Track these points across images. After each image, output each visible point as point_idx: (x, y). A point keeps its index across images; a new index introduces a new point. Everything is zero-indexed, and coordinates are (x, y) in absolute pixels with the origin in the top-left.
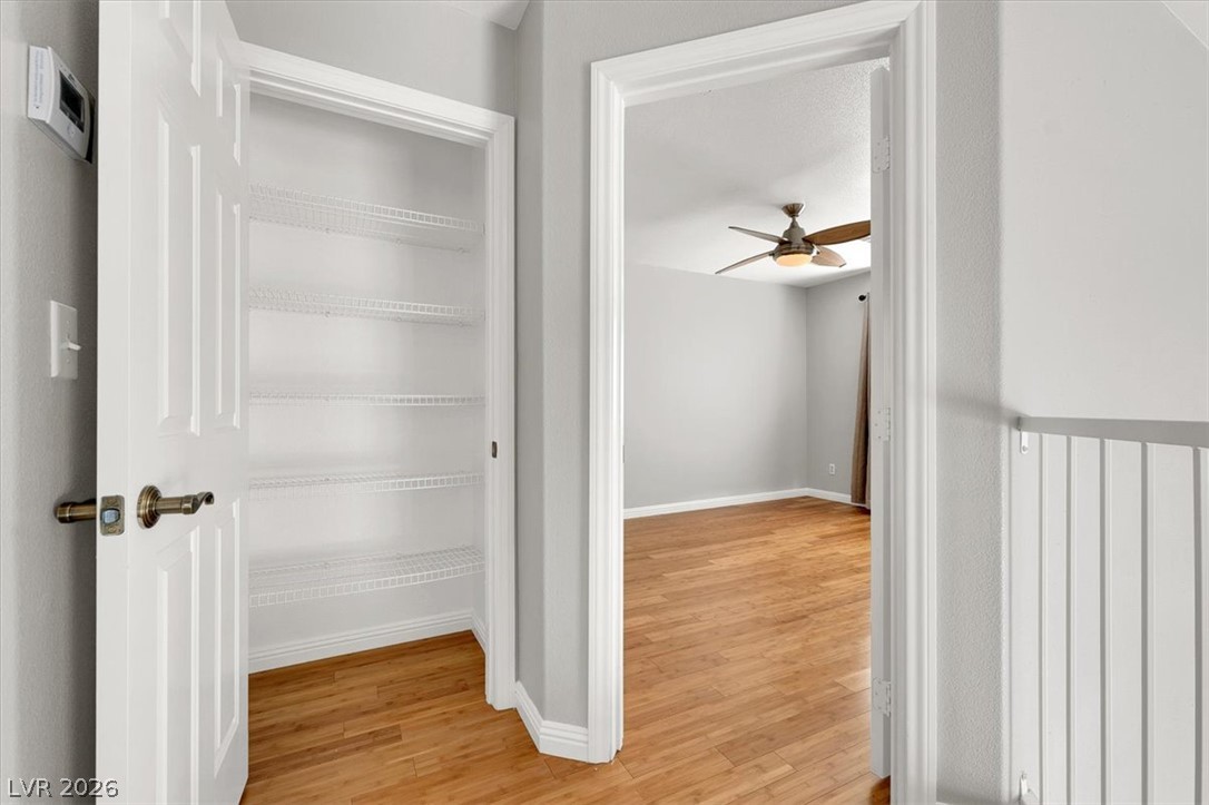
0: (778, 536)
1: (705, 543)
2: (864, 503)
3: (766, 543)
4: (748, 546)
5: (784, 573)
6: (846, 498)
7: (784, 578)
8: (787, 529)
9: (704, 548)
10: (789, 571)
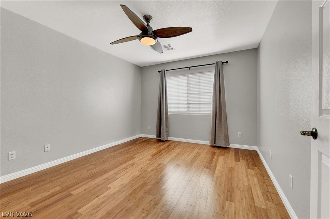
0: (136, 160)
1: (105, 171)
2: (160, 138)
3: (133, 164)
4: (125, 168)
5: (145, 184)
6: (154, 137)
7: (147, 188)
8: (139, 154)
9: (105, 176)
10: (147, 181)
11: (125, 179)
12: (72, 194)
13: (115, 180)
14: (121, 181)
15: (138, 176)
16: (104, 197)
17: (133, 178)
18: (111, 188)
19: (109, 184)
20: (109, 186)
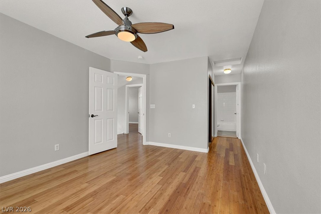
10: (128, 182)
11: (150, 184)
12: (184, 172)
13: (159, 182)
14: (152, 181)
15: (136, 187)
16: (159, 171)
17: (142, 185)
18: (158, 176)
19: (162, 179)
20: (161, 178)
